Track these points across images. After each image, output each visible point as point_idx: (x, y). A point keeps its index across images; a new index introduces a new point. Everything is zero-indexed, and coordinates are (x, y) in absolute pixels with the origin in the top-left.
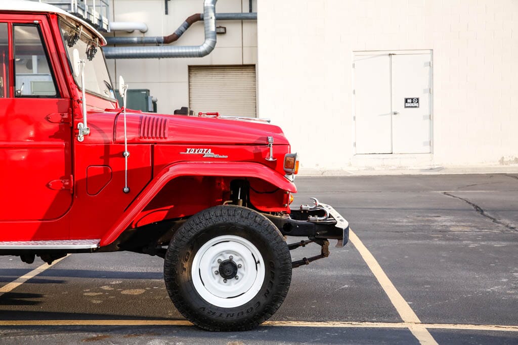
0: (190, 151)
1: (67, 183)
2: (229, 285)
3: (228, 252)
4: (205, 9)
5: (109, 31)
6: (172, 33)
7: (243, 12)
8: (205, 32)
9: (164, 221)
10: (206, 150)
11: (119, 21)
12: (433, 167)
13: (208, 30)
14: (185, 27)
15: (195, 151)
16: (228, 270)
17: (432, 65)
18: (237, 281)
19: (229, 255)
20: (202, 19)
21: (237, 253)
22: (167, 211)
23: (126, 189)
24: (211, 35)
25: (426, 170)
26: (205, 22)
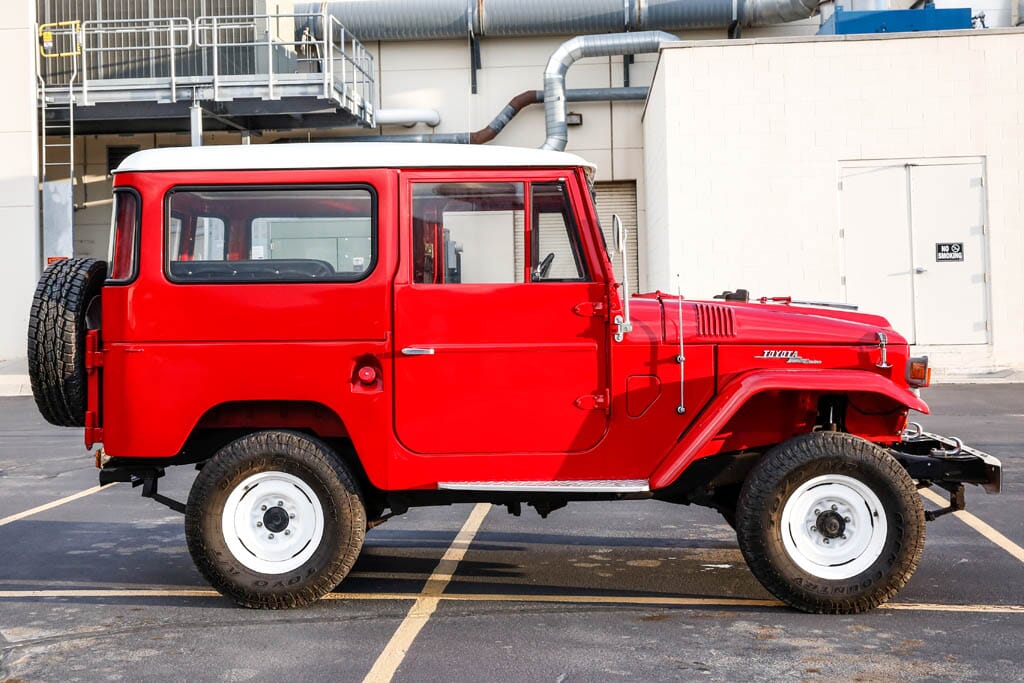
0: (769, 354)
1: (601, 400)
2: (831, 547)
3: (830, 499)
4: (547, 83)
5: (374, 126)
6: (485, 127)
7: (613, 86)
8: (547, 123)
9: (719, 455)
10: (790, 352)
11: (394, 107)
12: (993, 370)
13: (553, 121)
14: (508, 116)
15: (775, 354)
16: (830, 525)
17: (986, 182)
18: (842, 541)
19: (831, 504)
20: (542, 101)
21: (841, 499)
22: (723, 441)
23: (681, 409)
24: (557, 130)
25: (980, 375)
26: (548, 106)
